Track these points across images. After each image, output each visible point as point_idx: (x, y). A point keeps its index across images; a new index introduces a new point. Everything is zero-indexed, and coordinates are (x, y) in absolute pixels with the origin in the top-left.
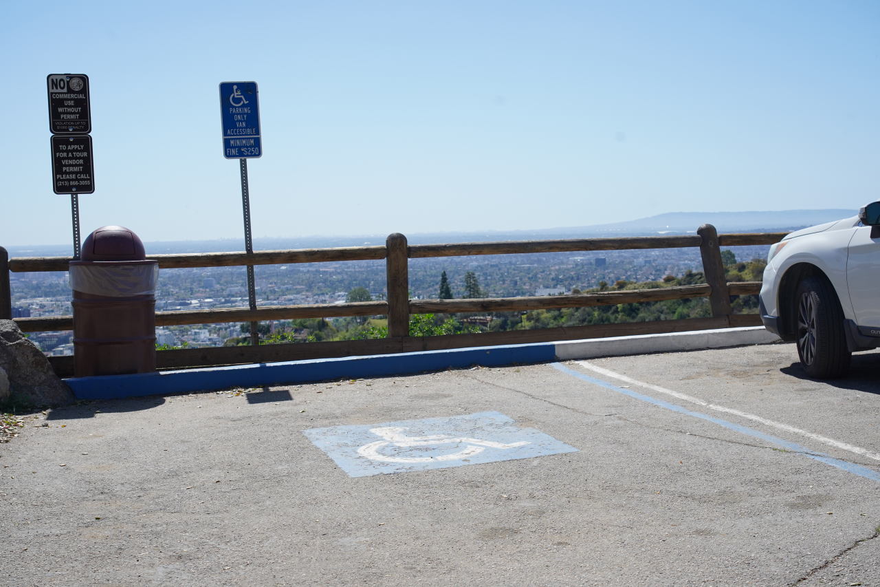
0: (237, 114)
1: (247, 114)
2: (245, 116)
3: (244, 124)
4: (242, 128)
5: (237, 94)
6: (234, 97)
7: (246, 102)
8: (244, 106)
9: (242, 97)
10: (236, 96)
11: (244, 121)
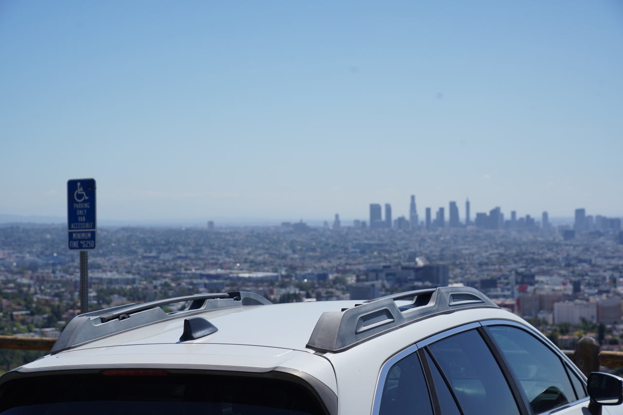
0: (80, 209)
1: (87, 209)
2: (85, 211)
3: (84, 218)
4: (82, 222)
5: (80, 191)
6: (77, 193)
7: (87, 198)
8: (85, 201)
9: (84, 193)
10: (79, 193)
11: (84, 215)
